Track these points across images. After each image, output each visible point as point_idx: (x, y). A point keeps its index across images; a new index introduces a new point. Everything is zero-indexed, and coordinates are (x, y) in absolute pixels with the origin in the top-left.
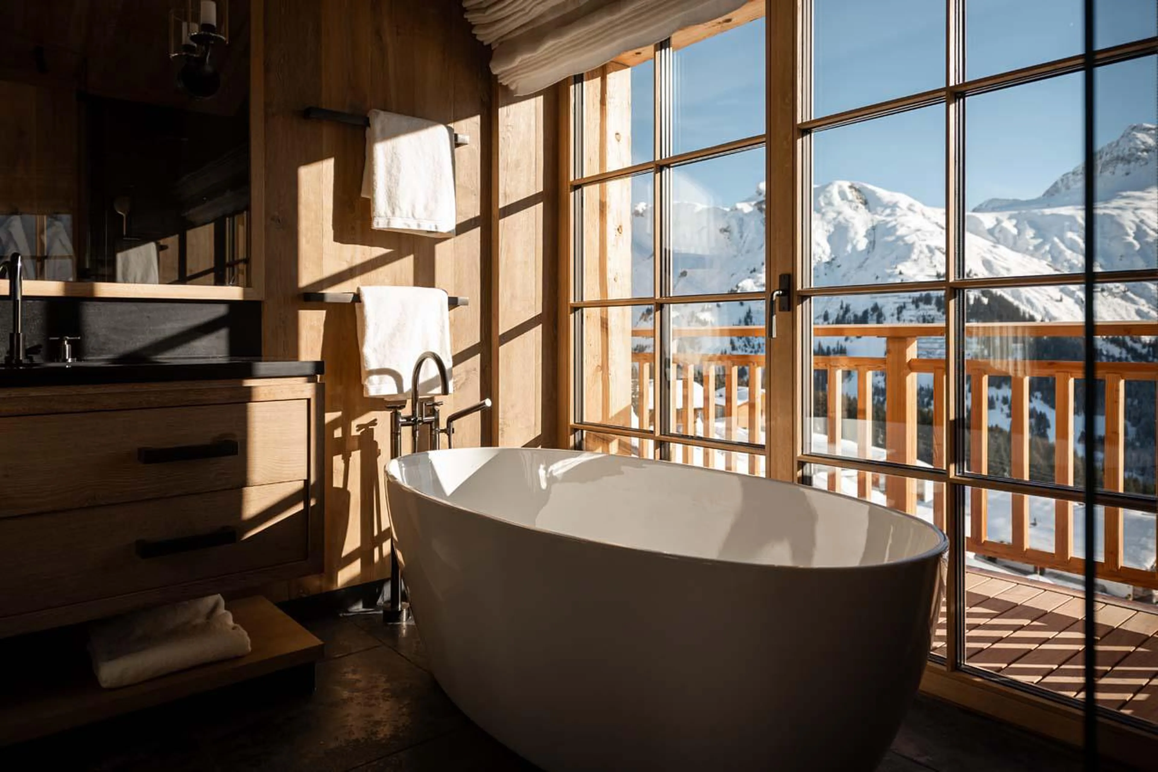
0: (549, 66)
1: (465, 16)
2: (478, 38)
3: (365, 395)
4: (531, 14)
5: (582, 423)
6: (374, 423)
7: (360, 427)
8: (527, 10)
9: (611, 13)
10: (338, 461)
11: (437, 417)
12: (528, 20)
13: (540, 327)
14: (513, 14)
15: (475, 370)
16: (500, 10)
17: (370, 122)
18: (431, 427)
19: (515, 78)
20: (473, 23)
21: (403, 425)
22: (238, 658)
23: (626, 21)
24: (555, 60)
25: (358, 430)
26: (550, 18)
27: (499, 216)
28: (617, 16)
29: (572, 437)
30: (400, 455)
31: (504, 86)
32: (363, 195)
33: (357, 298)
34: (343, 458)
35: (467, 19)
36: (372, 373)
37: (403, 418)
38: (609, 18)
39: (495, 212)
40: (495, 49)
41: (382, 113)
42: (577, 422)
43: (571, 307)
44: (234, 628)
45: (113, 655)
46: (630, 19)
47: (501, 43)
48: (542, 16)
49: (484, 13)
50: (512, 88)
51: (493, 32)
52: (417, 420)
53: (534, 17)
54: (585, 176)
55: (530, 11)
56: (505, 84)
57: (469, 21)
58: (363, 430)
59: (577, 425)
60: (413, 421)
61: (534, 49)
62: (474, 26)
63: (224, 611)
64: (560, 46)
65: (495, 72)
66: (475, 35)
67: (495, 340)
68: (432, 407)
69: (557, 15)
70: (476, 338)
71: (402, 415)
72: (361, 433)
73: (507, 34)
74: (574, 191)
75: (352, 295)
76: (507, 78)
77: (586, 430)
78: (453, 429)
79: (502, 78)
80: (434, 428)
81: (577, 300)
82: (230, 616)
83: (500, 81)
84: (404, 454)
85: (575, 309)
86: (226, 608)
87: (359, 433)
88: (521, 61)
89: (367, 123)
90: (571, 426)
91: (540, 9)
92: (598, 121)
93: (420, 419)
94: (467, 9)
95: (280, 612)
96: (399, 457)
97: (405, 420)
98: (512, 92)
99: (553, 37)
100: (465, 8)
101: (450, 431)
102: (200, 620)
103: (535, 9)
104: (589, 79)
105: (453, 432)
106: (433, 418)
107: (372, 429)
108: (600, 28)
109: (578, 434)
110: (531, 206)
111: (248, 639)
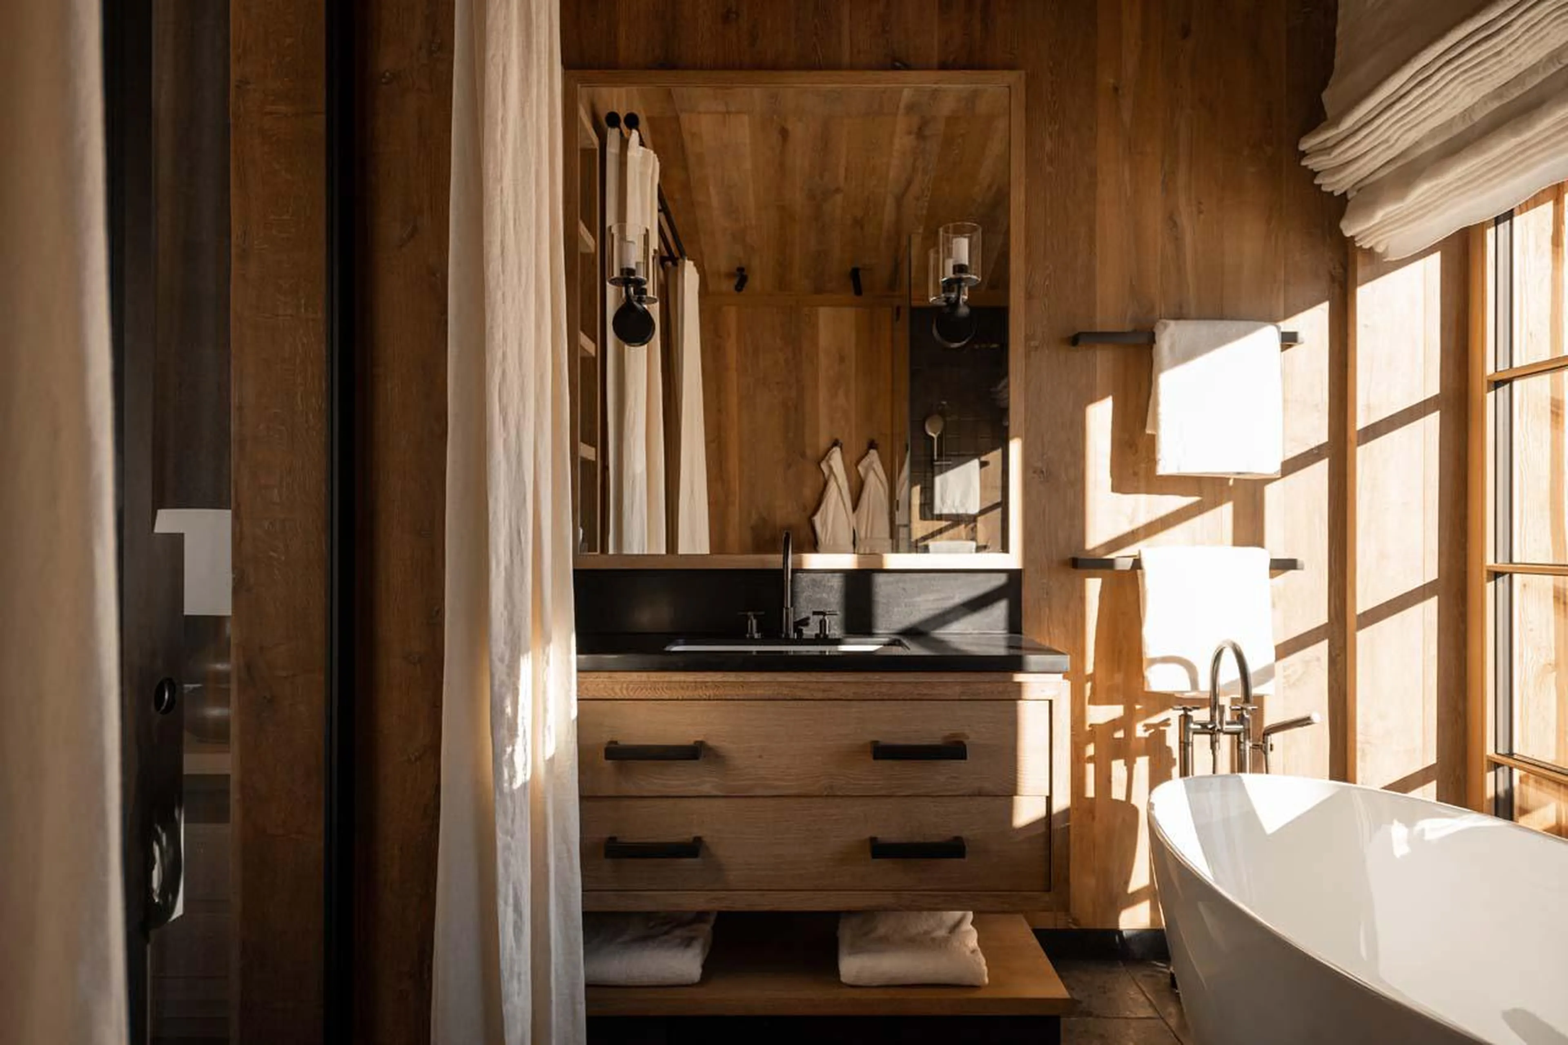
0: (1430, 215)
1: (1304, 163)
2: (1324, 189)
3: (1146, 689)
4: (1397, 146)
5: (1511, 754)
6: (1166, 723)
7: (1148, 727)
8: (1392, 141)
9: (1516, 132)
10: (1118, 768)
11: (1247, 727)
12: (1397, 152)
13: (1435, 599)
14: (1372, 149)
15: (1318, 659)
16: (1352, 146)
17: (1157, 338)
18: (1238, 738)
19: (1381, 238)
20: (1316, 170)
21: (1196, 732)
22: (973, 987)
23: (1547, 139)
24: (1437, 207)
25: (1146, 731)
26: (1428, 146)
27: (1358, 441)
28: (1528, 135)
29: (1490, 776)
30: (1193, 774)
31: (1365, 250)
32: (1149, 431)
33: (1137, 564)
34: (1125, 764)
35: (1306, 167)
36: (1153, 661)
37: (1196, 723)
38: (1513, 141)
39: (1352, 436)
40: (1352, 198)
41: (1172, 324)
42: (1500, 751)
43: (1489, 572)
44: (973, 952)
45: (856, 950)
46: (1554, 135)
47: (1359, 190)
48: (1417, 144)
49: (1329, 154)
50: (1380, 249)
51: (1342, 179)
52: (1216, 729)
53: (1403, 148)
54: (1516, 364)
55: (1397, 141)
56: (1367, 246)
57: (1310, 167)
58: (1153, 730)
59: (1500, 757)
60: (1211, 729)
61: (1402, 198)
62: (1318, 172)
63: (971, 927)
64: (1443, 187)
65: (1348, 234)
66: (1320, 185)
67: (1351, 621)
68: (1239, 712)
69: (1437, 143)
70: (1321, 617)
71: (1195, 719)
72: (1150, 734)
73: (1366, 178)
74: (1496, 389)
75: (1131, 559)
76: (1368, 239)
77: (1520, 768)
78: (1271, 746)
79: (1360, 240)
80: (1242, 740)
81: (1500, 560)
82: (974, 935)
83: (1358, 245)
84: (1197, 773)
85: (1496, 575)
86: (973, 923)
87: (1147, 734)
88: (1384, 216)
89: (1151, 340)
90: (1488, 756)
91: (1413, 136)
92: (1549, 272)
93: (1219, 727)
94: (1307, 152)
95: (1035, 941)
96: (1191, 776)
97: (1199, 727)
98: (1381, 256)
99: (1429, 178)
100: (1304, 152)
101: (1266, 748)
102: (942, 933)
103: (1405, 137)
104: (1521, 212)
105: (1271, 749)
106: (1241, 727)
107: (1164, 731)
108: (1505, 153)
109: (1502, 773)
110: (1417, 419)
111: (985, 968)
